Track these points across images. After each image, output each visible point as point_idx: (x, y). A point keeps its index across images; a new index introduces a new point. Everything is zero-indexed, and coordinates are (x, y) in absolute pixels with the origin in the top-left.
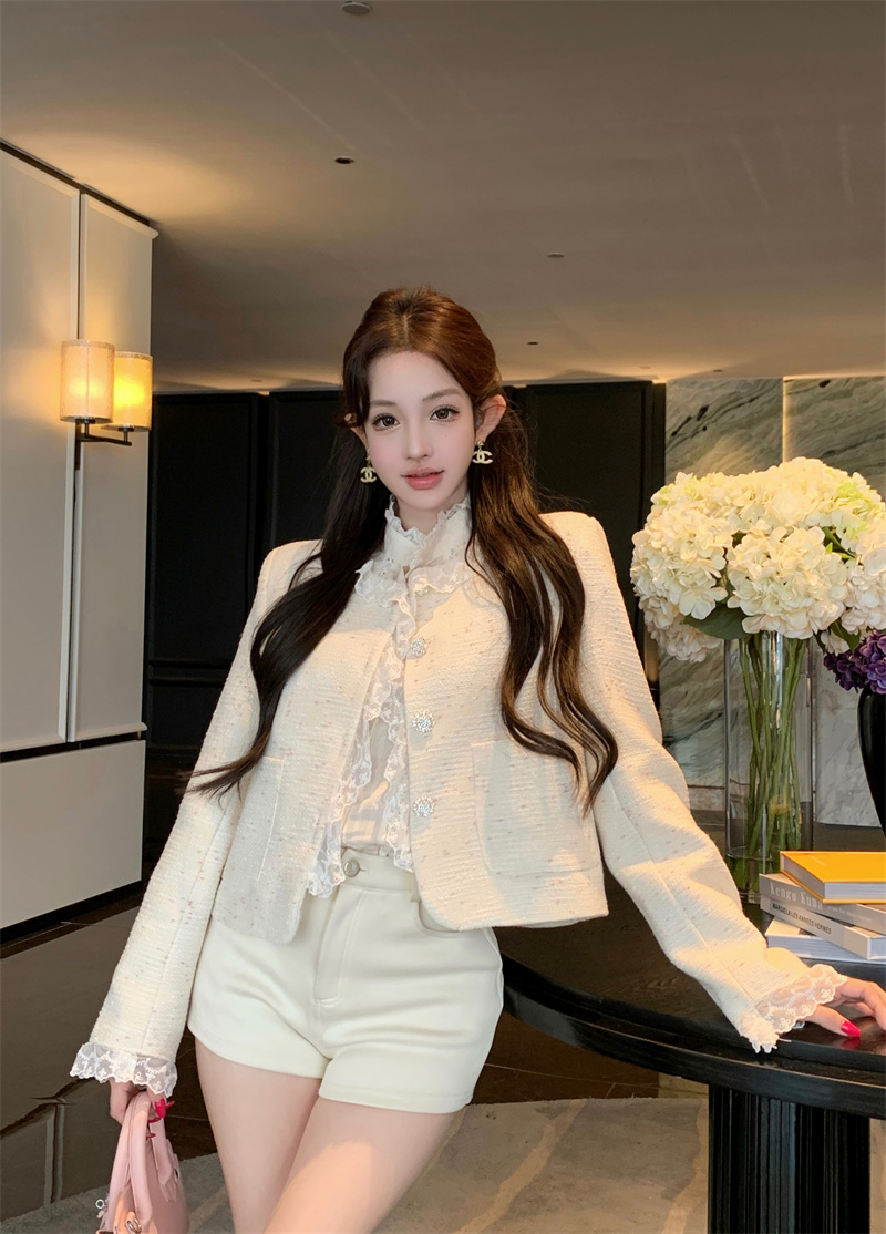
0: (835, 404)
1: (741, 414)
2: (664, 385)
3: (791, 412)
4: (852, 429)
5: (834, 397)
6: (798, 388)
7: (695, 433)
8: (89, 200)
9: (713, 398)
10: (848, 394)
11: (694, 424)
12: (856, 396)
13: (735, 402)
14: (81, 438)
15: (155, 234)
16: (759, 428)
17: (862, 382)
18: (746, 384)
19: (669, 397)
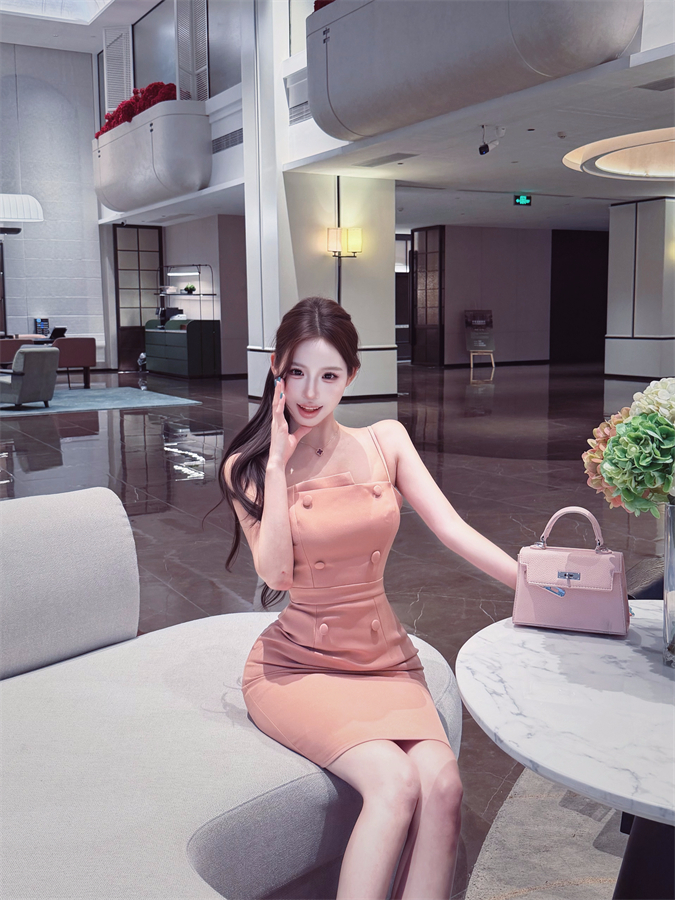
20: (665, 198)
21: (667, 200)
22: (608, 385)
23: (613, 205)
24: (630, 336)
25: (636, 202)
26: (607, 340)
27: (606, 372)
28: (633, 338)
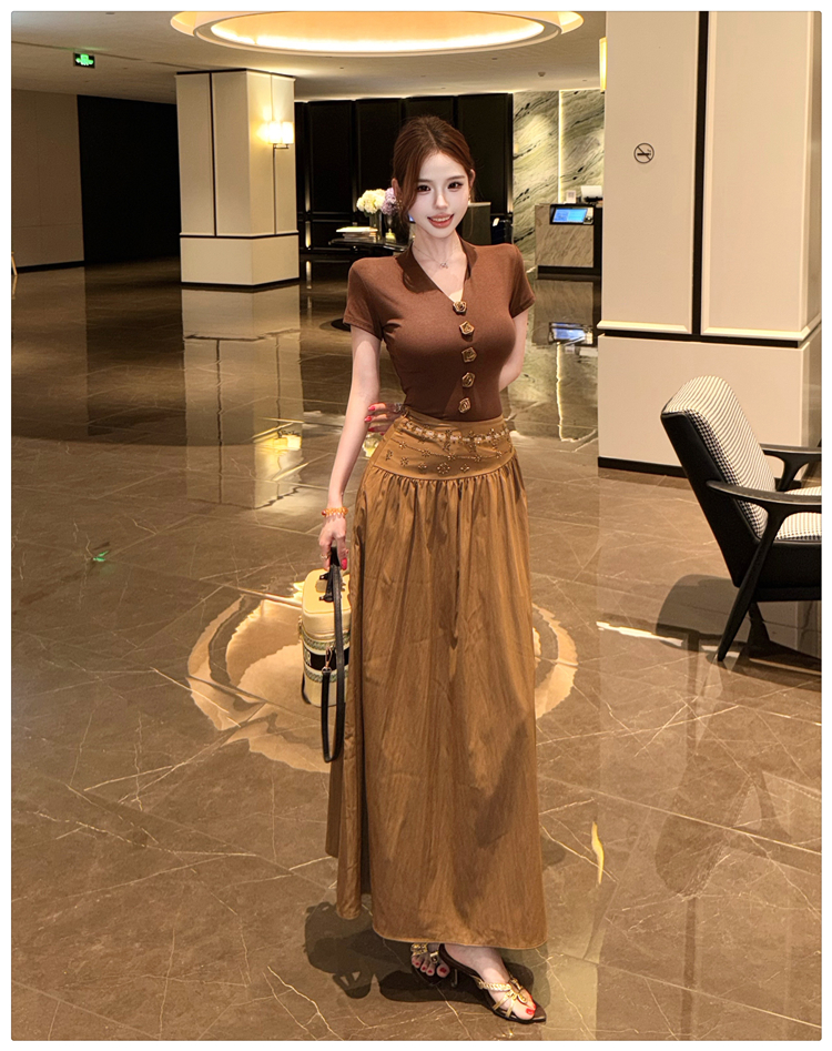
0: (580, 101)
1: (543, 106)
2: (511, 95)
3: (563, 105)
4: (586, 112)
5: (579, 98)
6: (566, 95)
7: (525, 115)
8: (274, 77)
9: (532, 100)
10: (585, 97)
11: (524, 111)
12: (588, 98)
13: (539, 101)
14: (274, 148)
15: (293, 80)
16: (550, 112)
17: (590, 92)
18: (544, 93)
19: (515, 99)
20: (245, 70)
21: (248, 73)
22: (187, 296)
23: (179, 73)
24: (212, 234)
25: (210, 72)
26: (182, 240)
27: (183, 280)
28: (215, 237)
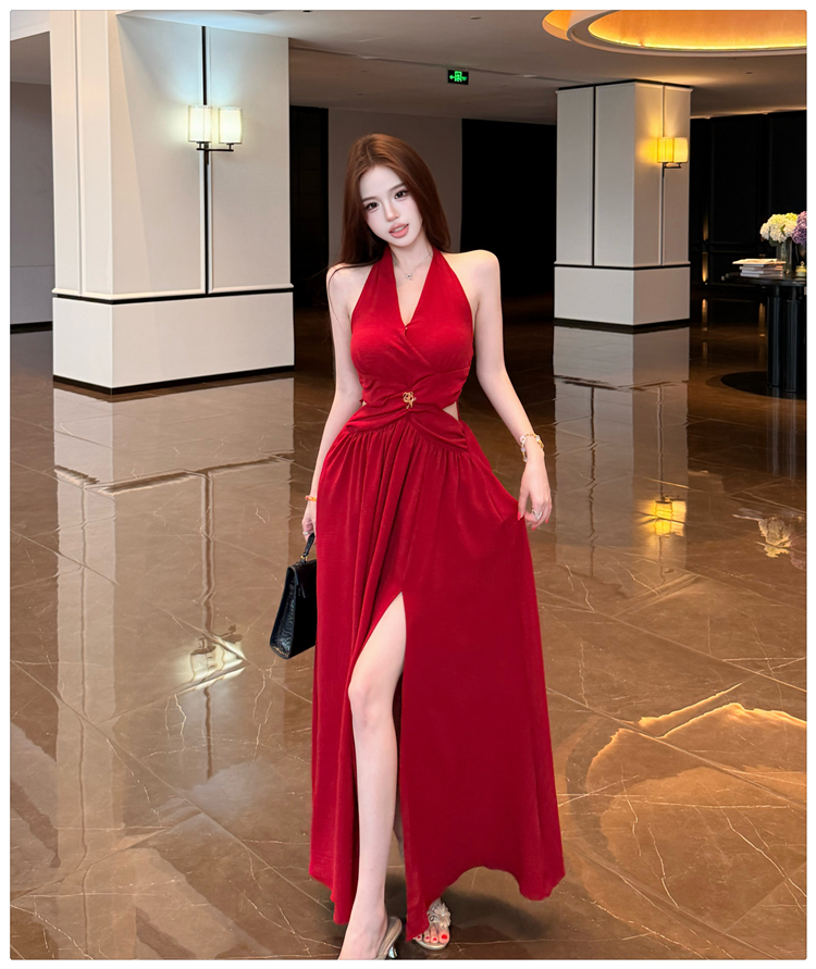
8: (668, 88)
14: (664, 167)
15: (691, 90)
20: (635, 80)
21: (637, 85)
23: (561, 89)
24: (590, 264)
25: (594, 85)
26: (556, 268)
27: (557, 315)
28: (593, 267)
